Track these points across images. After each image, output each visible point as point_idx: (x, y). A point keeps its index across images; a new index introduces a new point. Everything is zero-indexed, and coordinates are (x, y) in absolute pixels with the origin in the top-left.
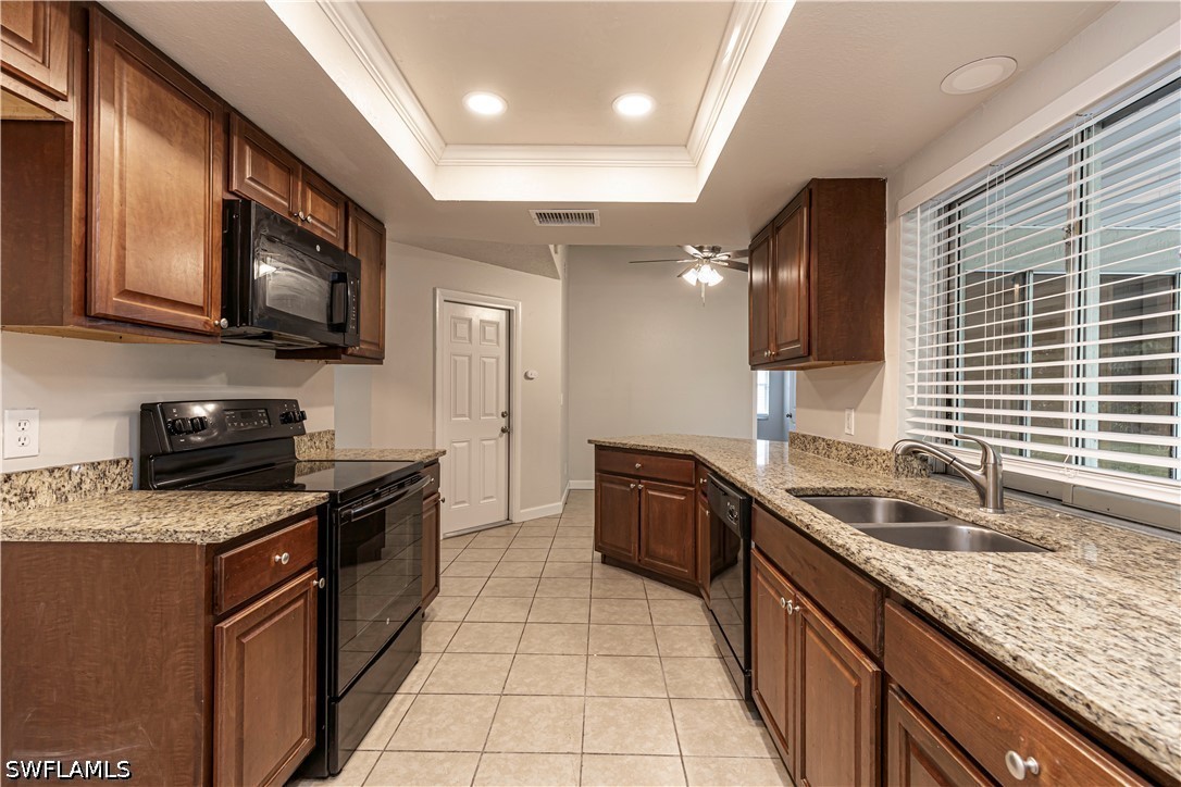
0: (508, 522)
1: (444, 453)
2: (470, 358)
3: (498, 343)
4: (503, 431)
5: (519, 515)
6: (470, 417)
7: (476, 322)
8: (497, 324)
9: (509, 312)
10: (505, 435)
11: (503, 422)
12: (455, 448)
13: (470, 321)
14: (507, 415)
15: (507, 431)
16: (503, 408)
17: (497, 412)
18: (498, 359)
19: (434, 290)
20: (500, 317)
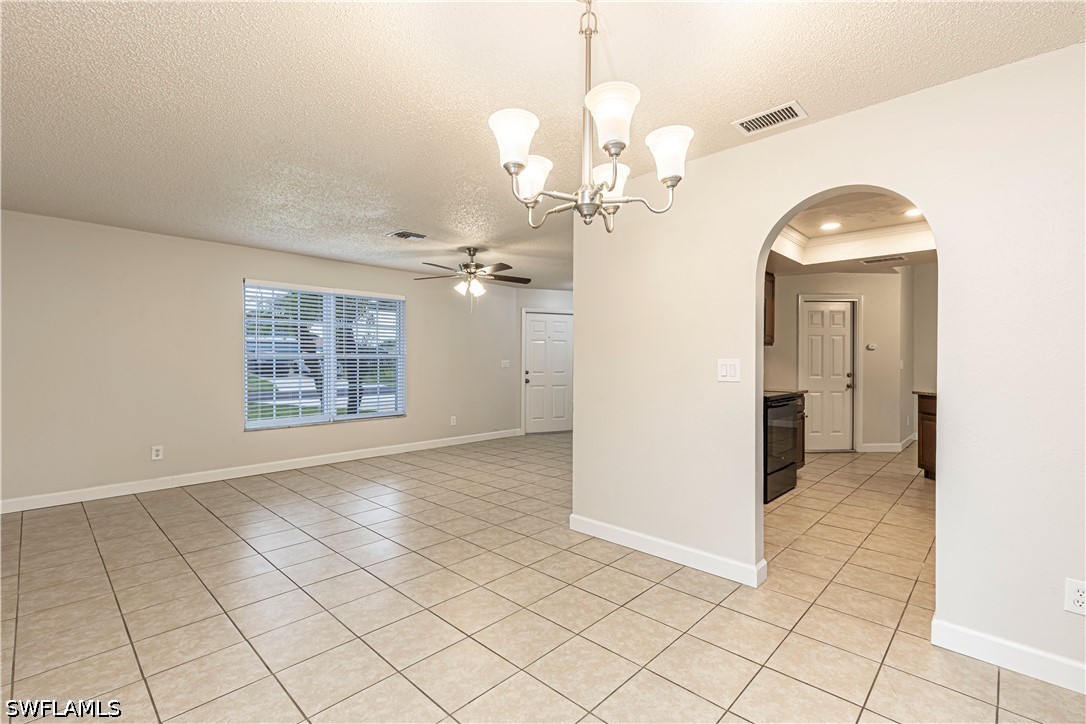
0: (853, 451)
1: (807, 392)
2: (822, 337)
3: (844, 326)
4: (848, 386)
5: (861, 447)
6: (822, 375)
7: (827, 312)
8: (844, 313)
9: (853, 304)
10: (850, 390)
11: (848, 381)
12: (812, 396)
13: (823, 313)
14: (852, 375)
15: (851, 386)
16: (848, 371)
17: (843, 372)
18: (844, 337)
19: (798, 296)
20: (846, 307)
